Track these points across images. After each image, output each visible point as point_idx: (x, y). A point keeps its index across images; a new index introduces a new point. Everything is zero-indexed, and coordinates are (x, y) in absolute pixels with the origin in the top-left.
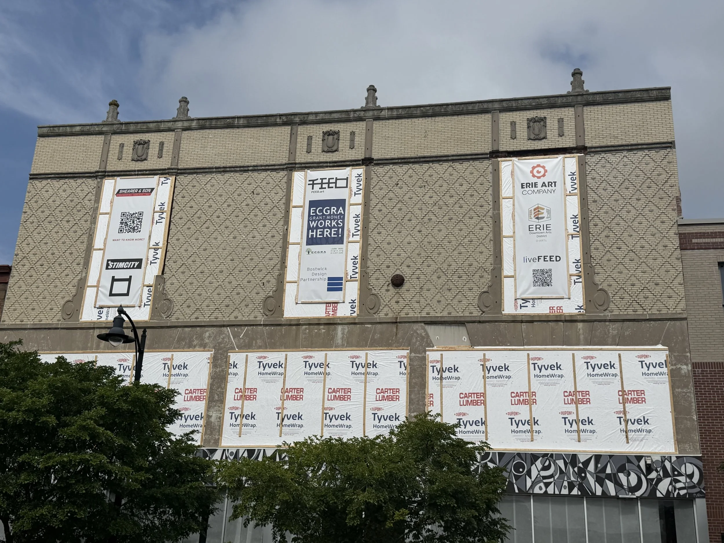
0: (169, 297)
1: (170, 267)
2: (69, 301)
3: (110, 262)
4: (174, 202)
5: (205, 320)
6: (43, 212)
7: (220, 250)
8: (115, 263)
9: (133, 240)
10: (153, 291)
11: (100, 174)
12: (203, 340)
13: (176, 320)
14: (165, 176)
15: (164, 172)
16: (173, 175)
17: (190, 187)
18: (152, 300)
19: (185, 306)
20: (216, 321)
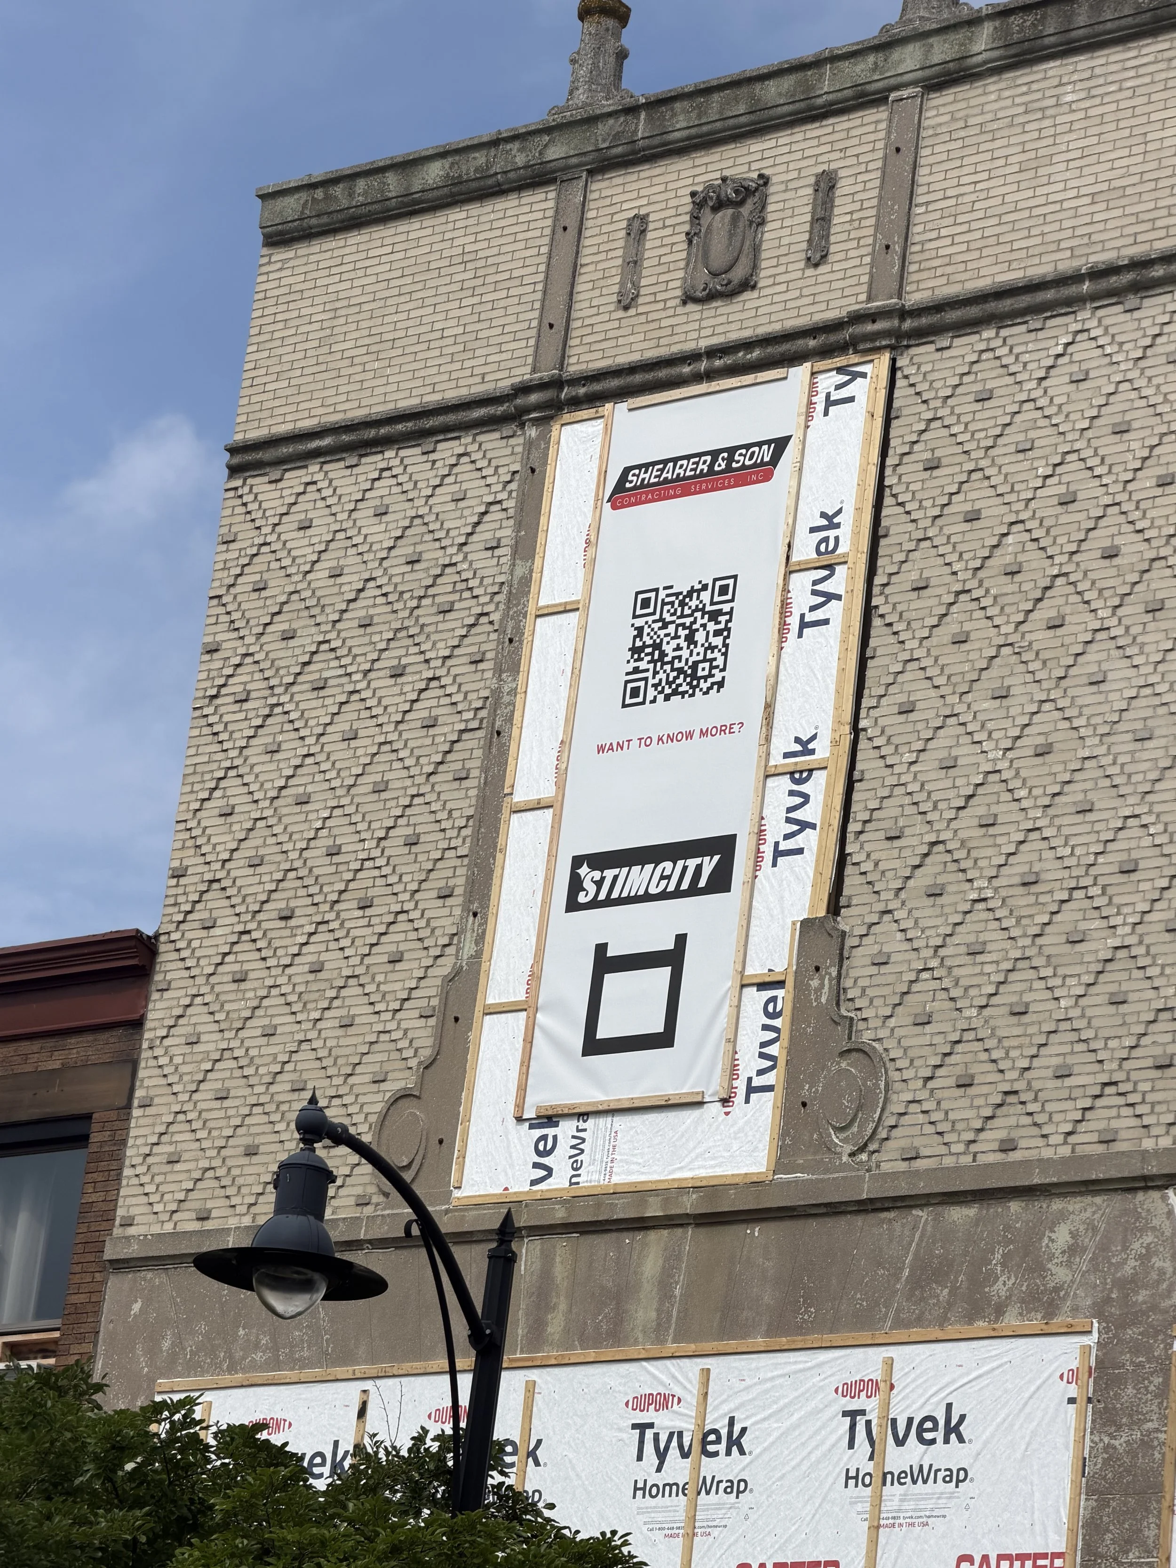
0: (867, 1036)
1: (867, 866)
2: (404, 1096)
3: (584, 870)
4: (888, 501)
5: (1047, 1153)
6: (288, 637)
7: (1123, 743)
8: (609, 874)
9: (690, 735)
10: (787, 1012)
11: (534, 398)
12: (1039, 1268)
13: (903, 1166)
14: (840, 361)
15: (833, 338)
16: (878, 350)
17: (965, 405)
18: (781, 1063)
19: (945, 1080)
20: (1101, 1159)
